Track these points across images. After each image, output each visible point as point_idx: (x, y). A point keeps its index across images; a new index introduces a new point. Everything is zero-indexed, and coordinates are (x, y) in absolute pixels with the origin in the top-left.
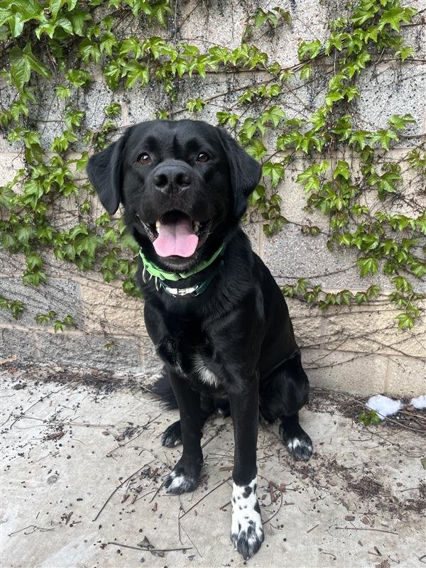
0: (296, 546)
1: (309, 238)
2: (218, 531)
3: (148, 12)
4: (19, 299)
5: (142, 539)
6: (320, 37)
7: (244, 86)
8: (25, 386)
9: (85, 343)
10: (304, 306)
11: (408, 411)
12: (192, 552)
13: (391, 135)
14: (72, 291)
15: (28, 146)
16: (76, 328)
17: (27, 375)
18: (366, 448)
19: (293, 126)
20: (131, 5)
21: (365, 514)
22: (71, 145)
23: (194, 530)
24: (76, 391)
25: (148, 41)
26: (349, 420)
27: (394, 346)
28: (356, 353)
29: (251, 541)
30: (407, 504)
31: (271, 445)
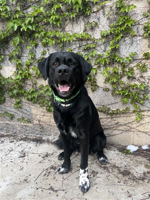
0: (101, 190)
1: (106, 92)
2: (75, 185)
3: (55, 23)
4: (12, 113)
5: (50, 187)
6: (107, 30)
7: (84, 44)
8: (13, 142)
9: (33, 128)
10: (105, 115)
11: (141, 150)
12: (66, 191)
13: (130, 58)
14: (29, 110)
15: (18, 64)
16: (31, 123)
17: (14, 138)
18: (126, 161)
19: (100, 56)
20: (50, 21)
21: (124, 181)
22: (31, 63)
23: (67, 185)
24: (30, 143)
25: (55, 32)
26: (120, 153)
27: (135, 128)
28: (123, 130)
29: (86, 187)
30: (139, 178)
31: (94, 160)
